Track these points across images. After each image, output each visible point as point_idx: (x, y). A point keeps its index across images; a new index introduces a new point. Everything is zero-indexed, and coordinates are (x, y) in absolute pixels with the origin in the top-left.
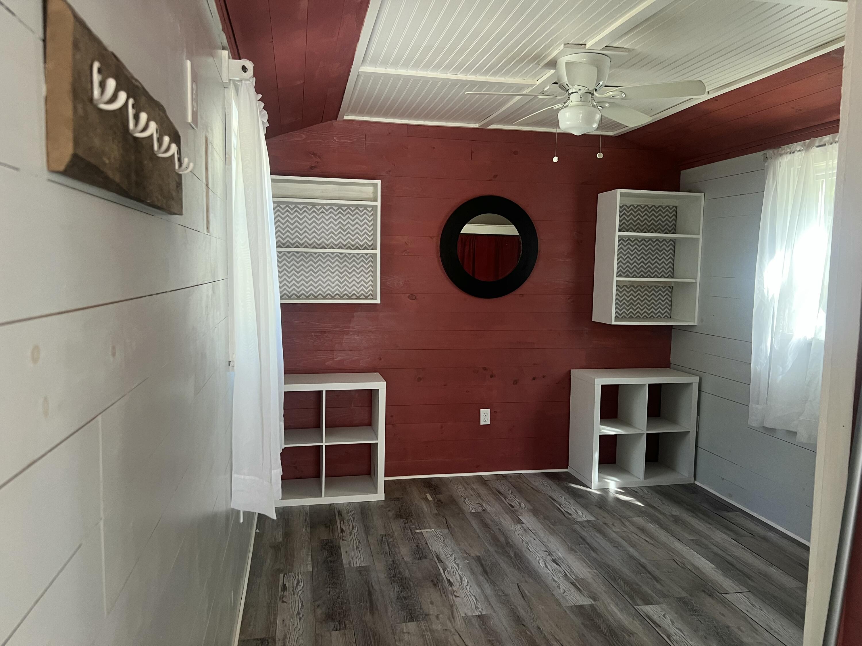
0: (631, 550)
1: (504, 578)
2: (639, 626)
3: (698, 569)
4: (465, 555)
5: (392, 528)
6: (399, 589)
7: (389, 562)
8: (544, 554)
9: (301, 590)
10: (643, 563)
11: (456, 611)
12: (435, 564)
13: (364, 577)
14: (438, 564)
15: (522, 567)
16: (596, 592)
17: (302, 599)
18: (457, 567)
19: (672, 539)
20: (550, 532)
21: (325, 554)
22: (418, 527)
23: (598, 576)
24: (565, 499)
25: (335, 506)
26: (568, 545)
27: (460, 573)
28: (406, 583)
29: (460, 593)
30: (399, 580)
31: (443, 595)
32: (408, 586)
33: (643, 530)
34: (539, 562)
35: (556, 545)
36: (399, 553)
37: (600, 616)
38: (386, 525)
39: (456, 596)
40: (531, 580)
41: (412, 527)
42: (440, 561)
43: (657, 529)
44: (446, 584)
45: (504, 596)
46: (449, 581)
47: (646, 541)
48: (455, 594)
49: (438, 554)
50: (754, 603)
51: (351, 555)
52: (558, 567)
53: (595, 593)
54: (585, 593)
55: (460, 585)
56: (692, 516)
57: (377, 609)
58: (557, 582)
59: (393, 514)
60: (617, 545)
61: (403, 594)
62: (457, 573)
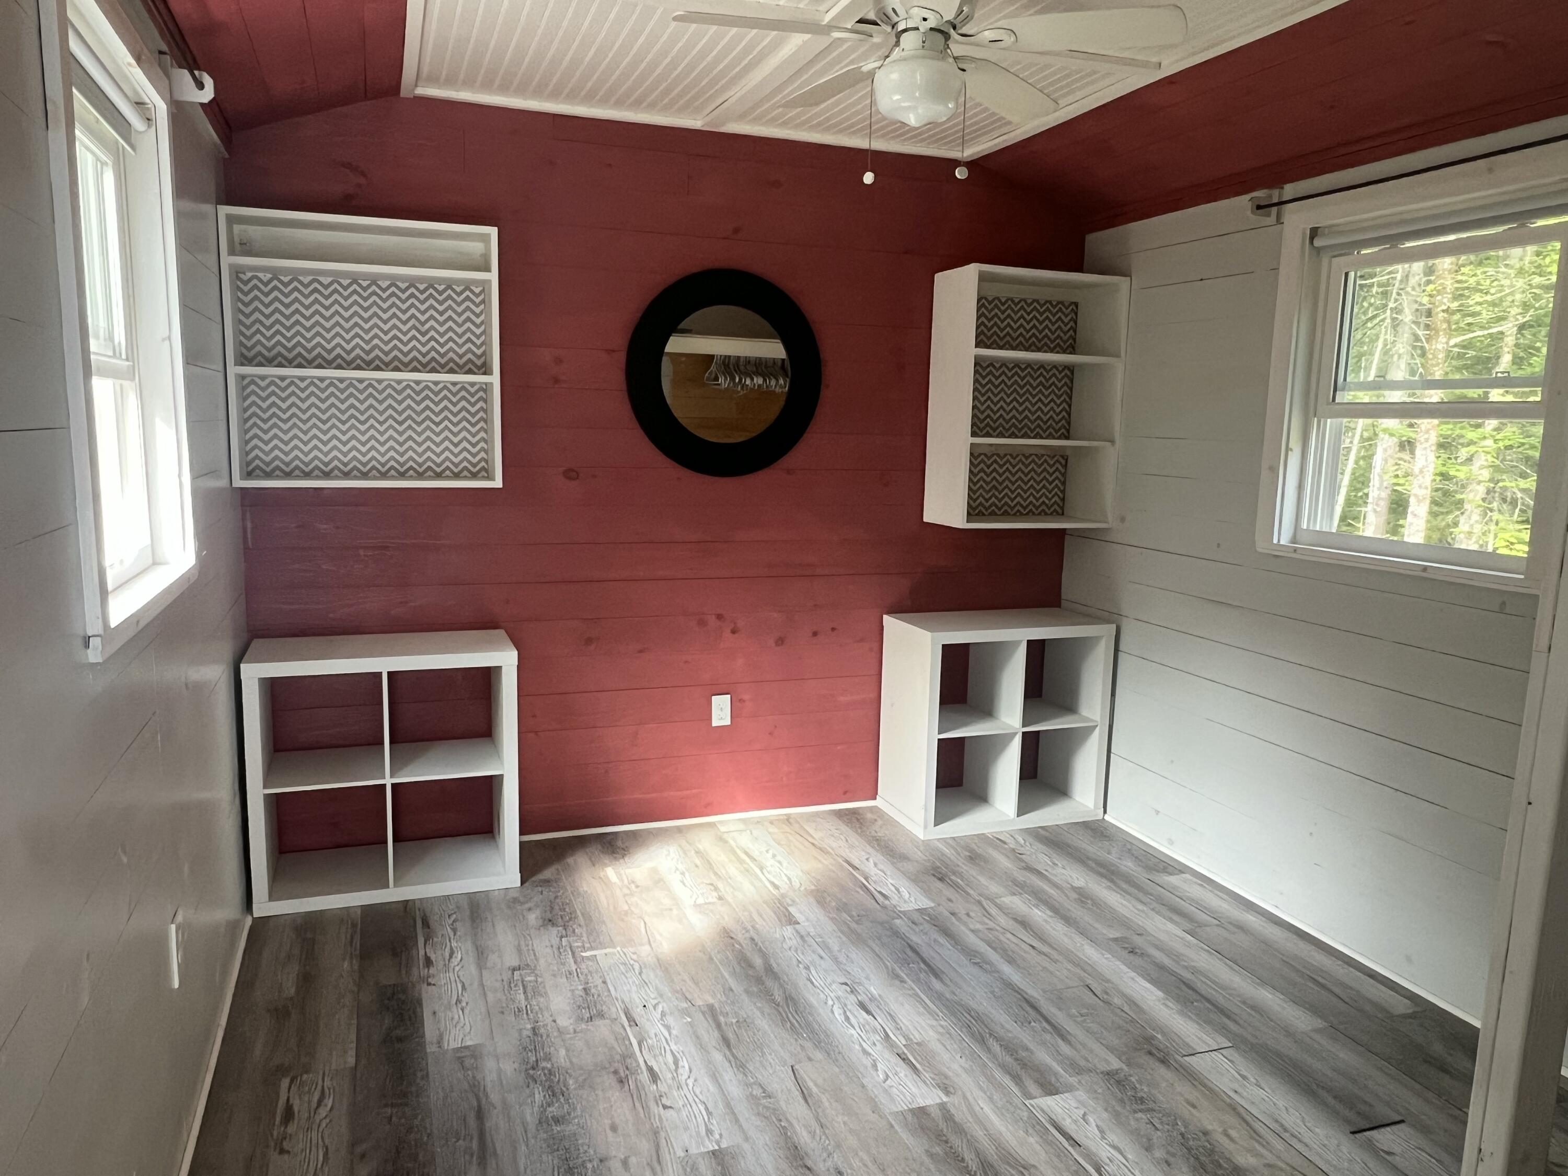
0: (1007, 969)
1: (763, 1054)
2: (1038, 1147)
3: (1136, 1004)
4: (685, 1005)
5: (533, 950)
6: (545, 1096)
7: (525, 1033)
8: (841, 991)
9: (325, 1118)
10: (1032, 997)
11: (664, 1141)
12: (622, 1031)
13: (470, 1072)
14: (628, 1029)
15: (800, 1025)
16: (950, 1074)
17: (327, 1141)
18: (666, 1034)
19: (1079, 939)
20: (850, 940)
21: (388, 1021)
22: (587, 945)
23: (950, 1034)
24: (875, 865)
25: (418, 904)
26: (887, 967)
27: (674, 1047)
28: (559, 1081)
29: (676, 1098)
30: (545, 1075)
31: (637, 1104)
32: (564, 1089)
33: (1024, 923)
34: (832, 1012)
35: (863, 969)
36: (548, 1008)
37: (960, 1130)
38: (522, 943)
39: (665, 1107)
40: (818, 1055)
41: (576, 944)
42: (632, 1021)
43: (1049, 919)
44: (645, 1076)
45: (764, 1097)
46: (650, 1069)
47: (1033, 947)
48: (664, 1101)
49: (629, 1007)
50: (1245, 1073)
51: (443, 1021)
52: (869, 1018)
53: (946, 1077)
54: (927, 1075)
55: (673, 1078)
56: (1109, 888)
57: (495, 1153)
58: (870, 1054)
59: (537, 918)
60: (979, 961)
61: (553, 1110)
62: (667, 1048)
